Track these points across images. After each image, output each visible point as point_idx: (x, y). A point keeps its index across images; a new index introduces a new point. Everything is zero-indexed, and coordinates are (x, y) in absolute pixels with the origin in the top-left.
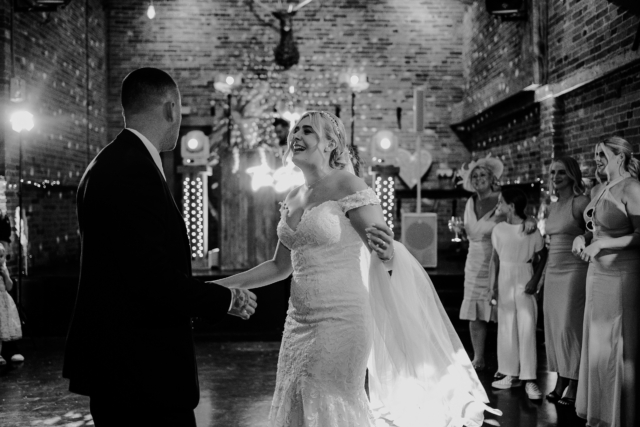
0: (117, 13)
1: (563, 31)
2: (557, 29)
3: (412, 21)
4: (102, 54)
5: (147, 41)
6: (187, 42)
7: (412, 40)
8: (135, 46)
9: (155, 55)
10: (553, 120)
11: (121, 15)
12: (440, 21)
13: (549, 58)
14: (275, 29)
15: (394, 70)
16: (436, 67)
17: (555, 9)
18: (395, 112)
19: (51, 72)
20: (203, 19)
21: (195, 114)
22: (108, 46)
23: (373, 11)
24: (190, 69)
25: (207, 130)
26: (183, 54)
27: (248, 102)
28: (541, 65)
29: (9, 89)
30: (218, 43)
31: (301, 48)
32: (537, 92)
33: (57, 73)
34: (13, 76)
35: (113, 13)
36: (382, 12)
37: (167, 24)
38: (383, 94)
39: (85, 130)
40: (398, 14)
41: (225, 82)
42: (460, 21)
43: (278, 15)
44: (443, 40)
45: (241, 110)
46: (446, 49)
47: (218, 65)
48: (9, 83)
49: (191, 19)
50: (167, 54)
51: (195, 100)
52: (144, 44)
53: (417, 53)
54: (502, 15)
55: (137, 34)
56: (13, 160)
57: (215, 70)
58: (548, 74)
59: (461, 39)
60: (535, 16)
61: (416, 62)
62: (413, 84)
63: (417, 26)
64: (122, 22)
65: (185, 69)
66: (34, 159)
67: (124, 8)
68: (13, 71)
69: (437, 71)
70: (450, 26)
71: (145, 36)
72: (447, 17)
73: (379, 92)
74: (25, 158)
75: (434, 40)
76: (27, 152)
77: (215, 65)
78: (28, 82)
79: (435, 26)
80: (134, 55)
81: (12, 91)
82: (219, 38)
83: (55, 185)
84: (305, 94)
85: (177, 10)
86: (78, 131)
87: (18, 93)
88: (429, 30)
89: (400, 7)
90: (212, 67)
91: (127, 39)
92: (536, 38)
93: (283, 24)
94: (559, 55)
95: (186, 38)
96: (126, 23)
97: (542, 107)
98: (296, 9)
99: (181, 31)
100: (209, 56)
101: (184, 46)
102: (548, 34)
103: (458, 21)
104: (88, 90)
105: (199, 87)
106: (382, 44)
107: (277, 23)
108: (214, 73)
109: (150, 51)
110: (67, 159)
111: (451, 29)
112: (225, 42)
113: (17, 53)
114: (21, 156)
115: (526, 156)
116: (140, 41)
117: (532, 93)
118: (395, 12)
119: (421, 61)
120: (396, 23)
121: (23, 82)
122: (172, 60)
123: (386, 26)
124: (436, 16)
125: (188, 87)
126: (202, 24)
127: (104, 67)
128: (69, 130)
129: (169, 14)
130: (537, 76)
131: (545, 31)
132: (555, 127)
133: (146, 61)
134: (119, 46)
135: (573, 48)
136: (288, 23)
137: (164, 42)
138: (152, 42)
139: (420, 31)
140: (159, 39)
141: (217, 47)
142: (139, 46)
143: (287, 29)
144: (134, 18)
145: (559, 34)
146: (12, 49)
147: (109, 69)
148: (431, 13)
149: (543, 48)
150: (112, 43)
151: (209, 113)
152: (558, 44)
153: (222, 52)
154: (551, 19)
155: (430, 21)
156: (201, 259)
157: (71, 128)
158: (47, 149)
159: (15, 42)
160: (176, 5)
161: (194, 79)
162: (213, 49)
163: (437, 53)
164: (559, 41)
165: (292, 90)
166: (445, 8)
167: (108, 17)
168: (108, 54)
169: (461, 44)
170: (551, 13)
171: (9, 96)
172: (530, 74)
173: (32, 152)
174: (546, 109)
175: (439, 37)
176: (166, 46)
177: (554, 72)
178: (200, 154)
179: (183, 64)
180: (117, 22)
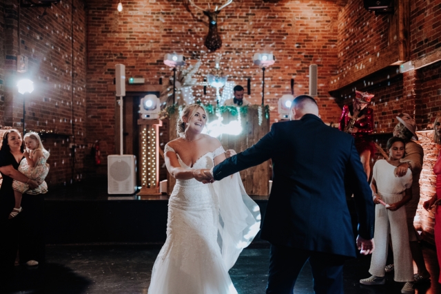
0: (93, 12)
1: (424, 21)
2: (418, 19)
3: (301, 18)
4: (83, 41)
5: (115, 32)
6: (143, 33)
7: (301, 31)
8: (106, 35)
9: (120, 42)
10: (415, 87)
11: (97, 13)
12: (321, 18)
13: (411, 41)
14: (205, 23)
15: (289, 53)
16: (318, 50)
17: (417, 5)
18: (290, 82)
19: (46, 52)
20: (154, 16)
21: (149, 83)
22: (87, 35)
23: (274, 11)
24: (145, 52)
25: (158, 94)
26: (140, 41)
27: (186, 74)
28: (405, 46)
29: (16, 62)
30: (164, 33)
31: (224, 37)
32: (402, 66)
33: (51, 53)
34: (19, 54)
35: (91, 12)
36: (280, 11)
37: (129, 19)
38: (281, 69)
39: (71, 94)
40: (292, 13)
41: (171, 60)
42: (336, 18)
43: (207, 13)
44: (323, 31)
45: (182, 80)
46: (325, 38)
47: (165, 49)
48: (16, 59)
49: (145, 16)
50: (128, 41)
51: (147, 74)
52: (112, 34)
53: (305, 41)
54: (376, 10)
55: (107, 26)
56: (19, 115)
57: (162, 52)
58: (411, 53)
59: (336, 31)
60: (401, 10)
61: (304, 47)
62: (302, 62)
63: (305, 22)
64: (96, 19)
65: (141, 52)
66: (34, 114)
67: (98, 9)
68: (19, 51)
69: (319, 53)
70: (329, 21)
71: (113, 28)
72: (326, 15)
73: (279, 68)
74: (28, 114)
75: (317, 31)
76: (29, 109)
77: (162, 49)
78: (30, 59)
79: (317, 22)
80: (105, 41)
81: (19, 65)
82: (165, 30)
83: (50, 133)
84: (226, 69)
85: (136, 10)
86: (66, 94)
87: (23, 66)
88: (314, 24)
89: (292, 8)
90: (160, 50)
91: (100, 30)
92: (401, 27)
93: (211, 19)
94: (420, 38)
95: (142, 30)
96: (100, 19)
97: (405, 77)
98: (220, 9)
99: (139, 24)
100: (158, 42)
101: (140, 35)
102: (410, 23)
103: (334, 18)
104: (73, 65)
105: (151, 64)
106: (280, 34)
107: (207, 19)
108: (162, 54)
109: (117, 38)
110: (58, 115)
111: (329, 23)
112: (169, 33)
113: (22, 37)
114: (24, 112)
115: (389, 113)
116: (110, 32)
117: (398, 67)
118: (290, 12)
119: (308, 46)
120: (290, 19)
121: (26, 58)
122: (132, 45)
123: (283, 21)
124: (318, 14)
125: (143, 64)
126: (153, 20)
127: (84, 50)
128: (59, 94)
129: (131, 13)
130: (402, 54)
131: (408, 21)
132: (416, 91)
133: (114, 46)
134: (95, 35)
135: (433, 32)
136: (214, 19)
137: (126, 32)
138: (118, 32)
139: (307, 25)
140: (123, 30)
141: (164, 36)
142: (109, 35)
143: (214, 23)
144: (105, 16)
145: (420, 23)
146: (18, 34)
147: (87, 51)
148: (315, 12)
149: (406, 34)
150: (90, 33)
151: (158, 82)
152: (419, 31)
153: (168, 39)
154: (413, 12)
155: (314, 18)
156: (154, 187)
157: (61, 92)
158: (44, 108)
159: (21, 29)
160: (135, 6)
161: (147, 58)
162: (161, 37)
163: (319, 41)
164: (420, 28)
165: (217, 66)
166: (325, 9)
167: (87, 15)
168: (87, 41)
169: (337, 34)
170: (414, 7)
171: (16, 68)
172: (397, 53)
173: (32, 109)
174: (409, 78)
175: (320, 30)
176: (128, 35)
177: (415, 51)
178: (154, 111)
179: (140, 48)
180: (93, 18)
